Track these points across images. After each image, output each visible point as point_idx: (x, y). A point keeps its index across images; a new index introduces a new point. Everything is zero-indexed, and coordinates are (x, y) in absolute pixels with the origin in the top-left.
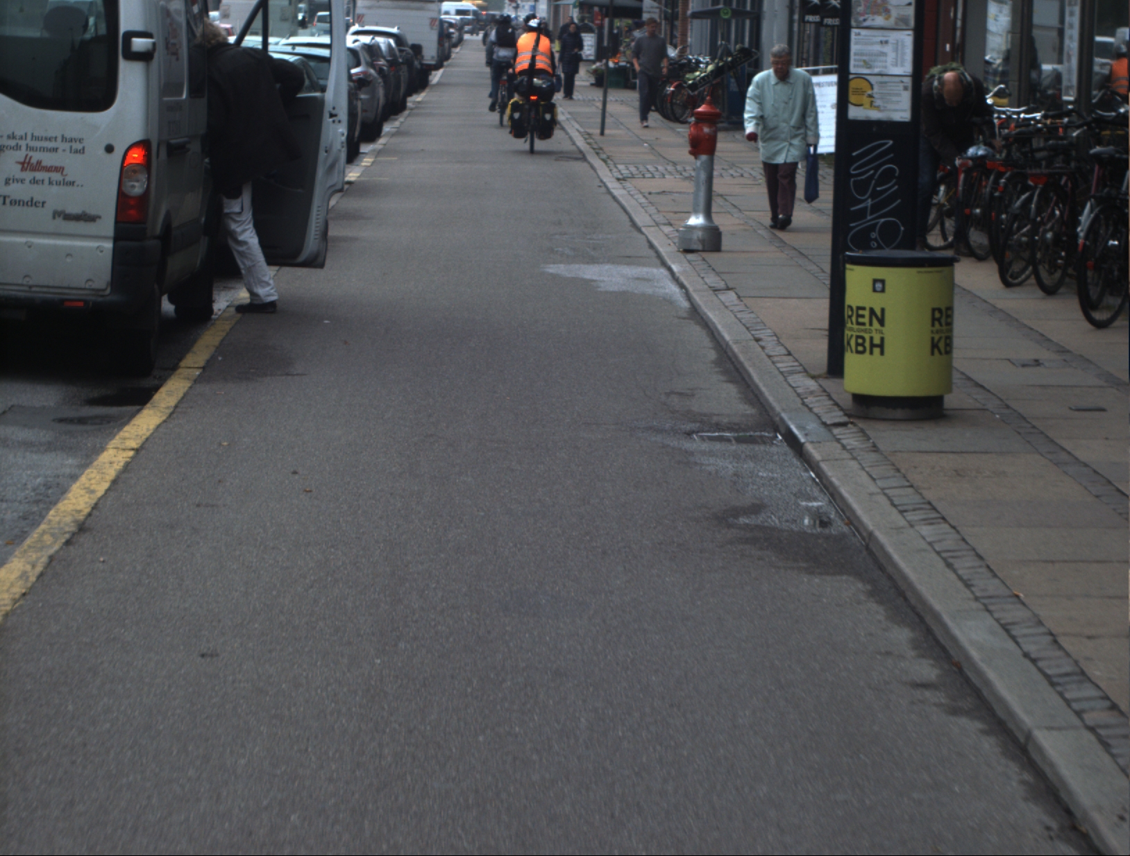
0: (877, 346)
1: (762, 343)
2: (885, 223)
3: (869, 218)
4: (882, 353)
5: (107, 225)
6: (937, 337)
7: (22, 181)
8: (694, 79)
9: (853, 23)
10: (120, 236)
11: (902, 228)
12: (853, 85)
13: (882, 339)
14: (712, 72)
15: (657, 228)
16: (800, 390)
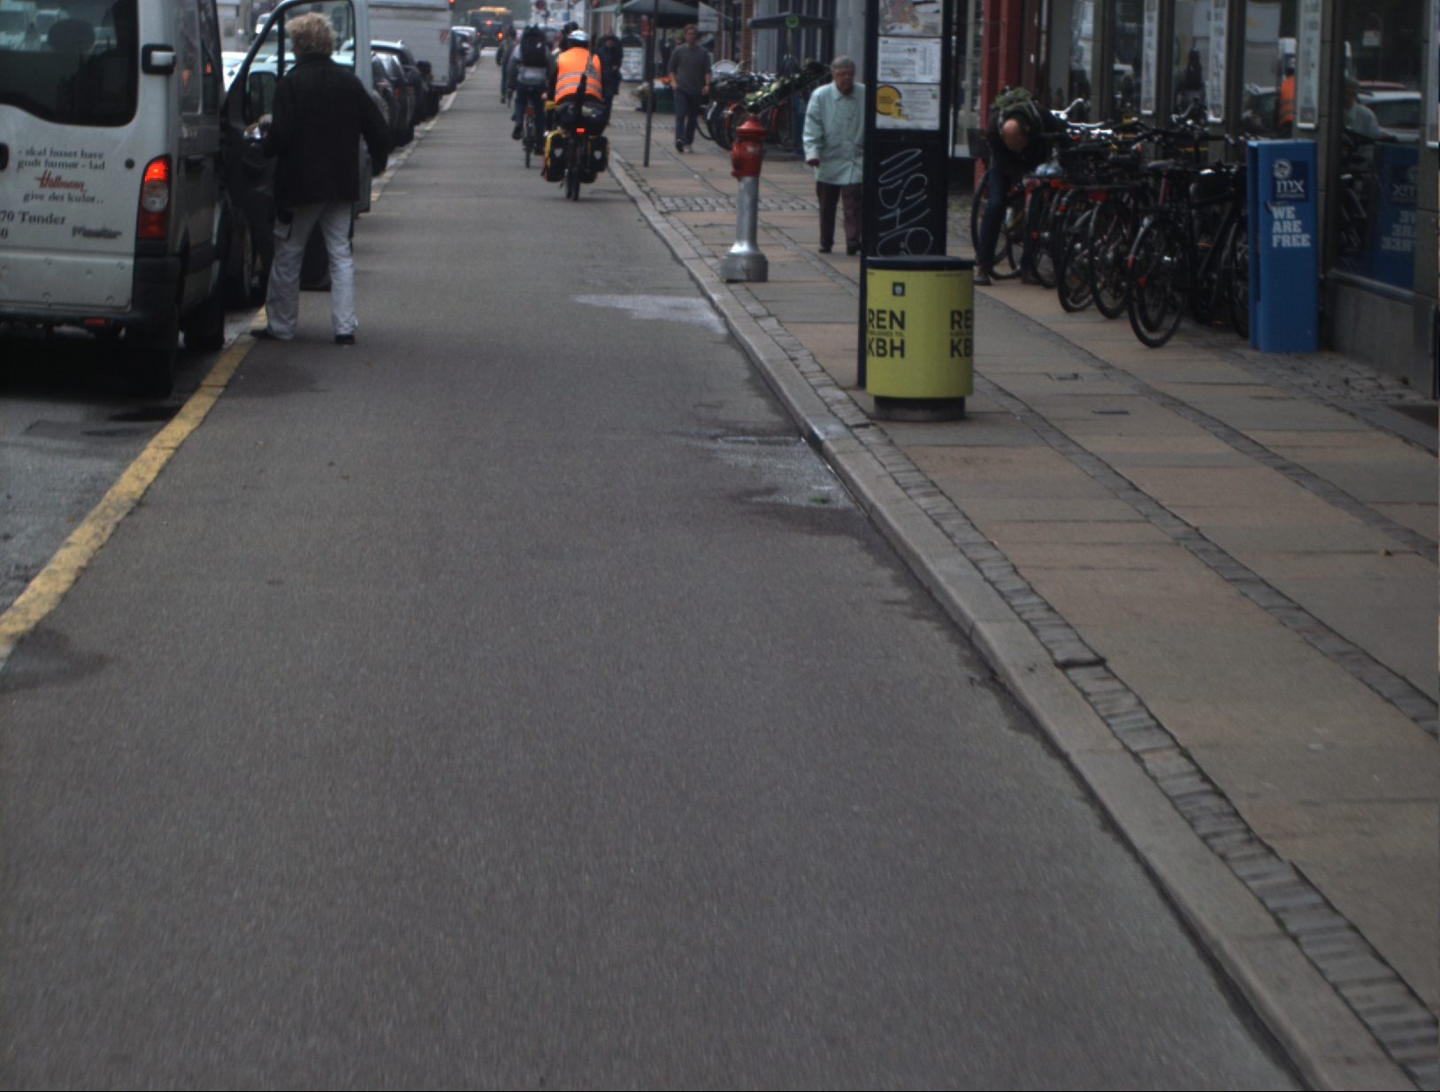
0: (897, 348)
1: (797, 362)
2: (914, 234)
3: (898, 227)
4: (902, 355)
5: (128, 242)
6: (956, 340)
7: (42, 197)
8: (755, 100)
9: (881, 31)
10: (139, 254)
11: (932, 238)
12: (880, 93)
13: (902, 342)
14: (776, 91)
15: (700, 260)
16: (827, 400)
